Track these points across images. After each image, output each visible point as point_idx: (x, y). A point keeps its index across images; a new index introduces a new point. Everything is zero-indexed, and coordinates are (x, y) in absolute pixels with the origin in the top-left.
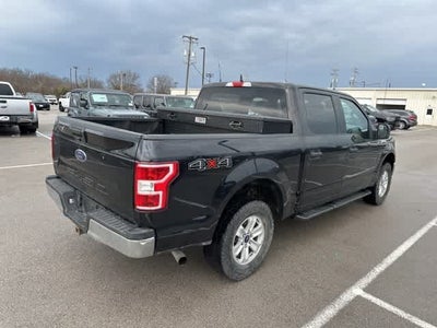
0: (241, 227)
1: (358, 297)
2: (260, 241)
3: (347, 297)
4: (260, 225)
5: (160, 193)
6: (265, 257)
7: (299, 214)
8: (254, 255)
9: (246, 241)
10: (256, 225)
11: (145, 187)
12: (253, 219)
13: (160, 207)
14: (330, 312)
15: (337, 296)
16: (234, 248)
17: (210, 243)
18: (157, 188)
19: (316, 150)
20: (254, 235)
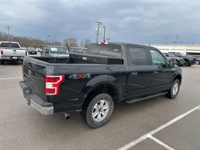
0: (96, 104)
1: (149, 138)
2: (107, 111)
3: (143, 138)
4: (107, 104)
5: (56, 88)
6: (109, 119)
7: (128, 100)
8: (104, 118)
9: (100, 111)
10: (104, 104)
11: (49, 85)
12: (102, 101)
13: (55, 94)
14: (133, 144)
15: (139, 137)
16: (93, 114)
17: (80, 110)
18: (54, 86)
19: (135, 72)
20: (104, 109)
